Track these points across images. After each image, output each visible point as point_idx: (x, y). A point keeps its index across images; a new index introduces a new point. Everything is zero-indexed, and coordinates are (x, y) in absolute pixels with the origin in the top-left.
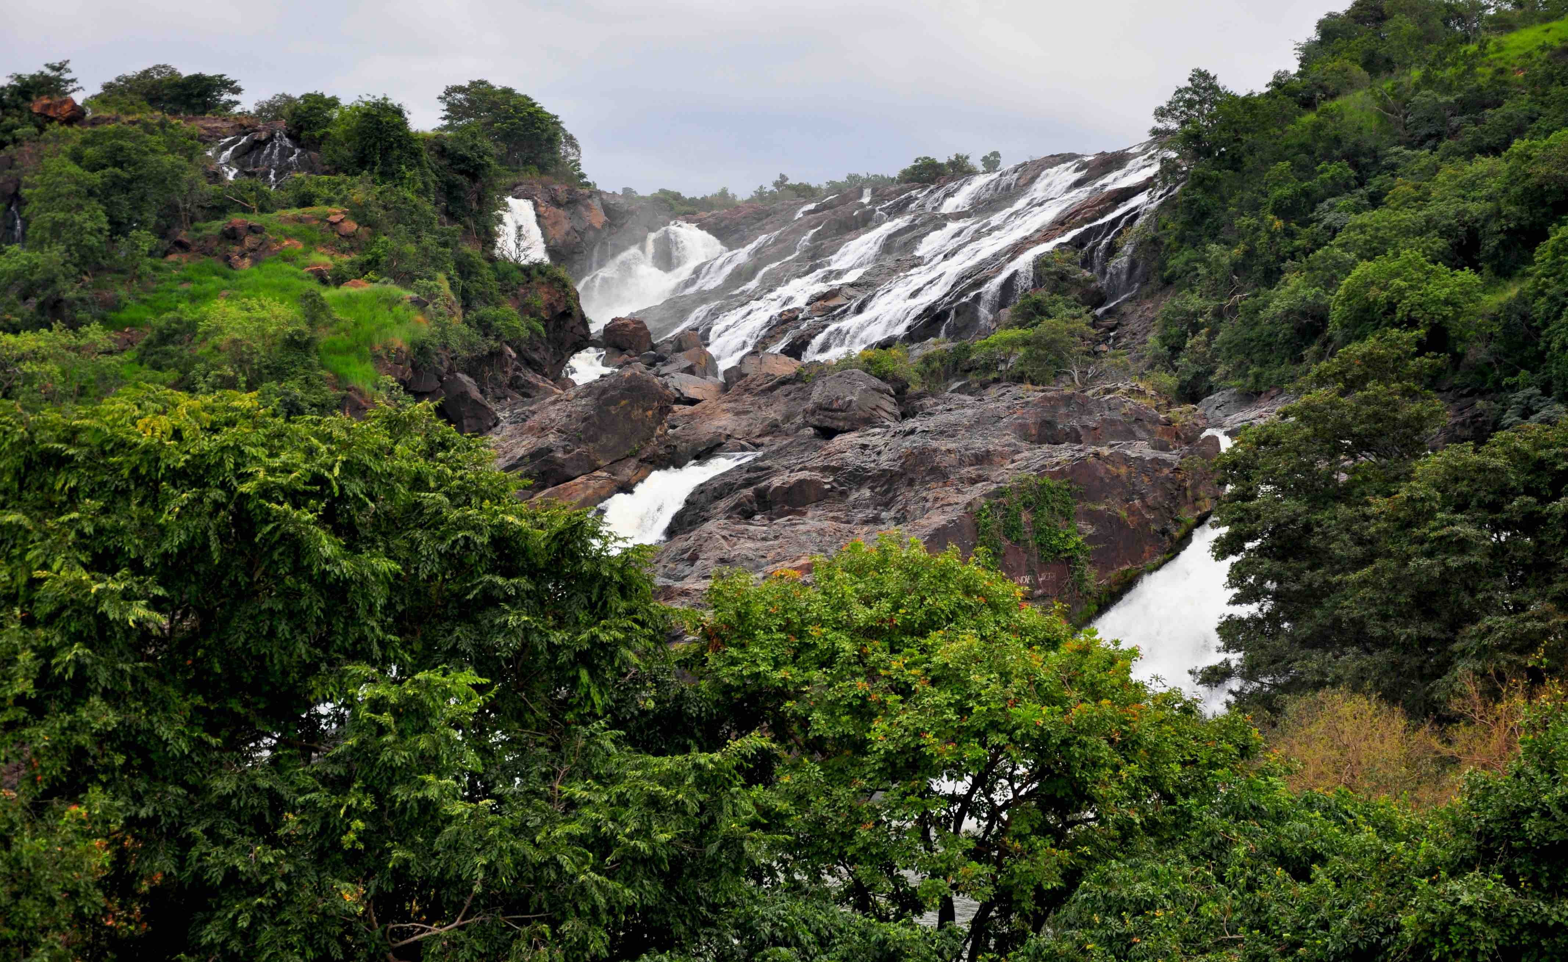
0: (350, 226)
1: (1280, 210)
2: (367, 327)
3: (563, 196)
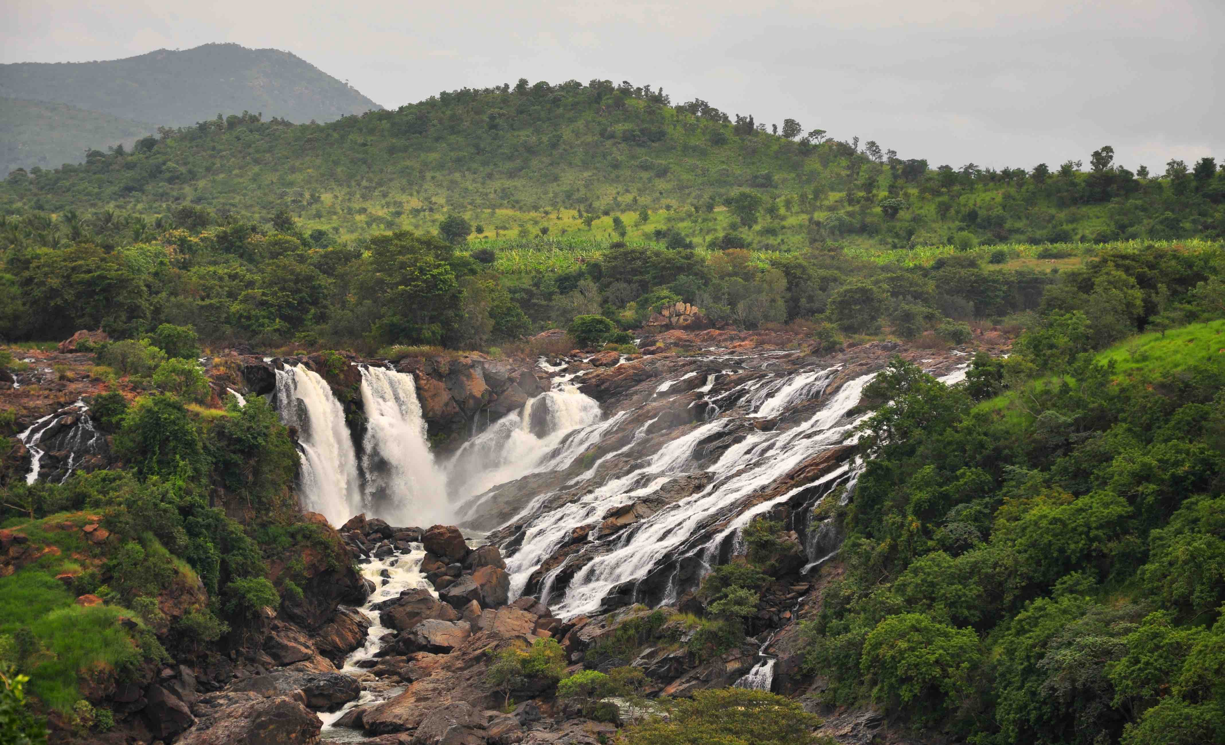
0: (103, 534)
1: (919, 512)
2: (78, 652)
3: (444, 368)
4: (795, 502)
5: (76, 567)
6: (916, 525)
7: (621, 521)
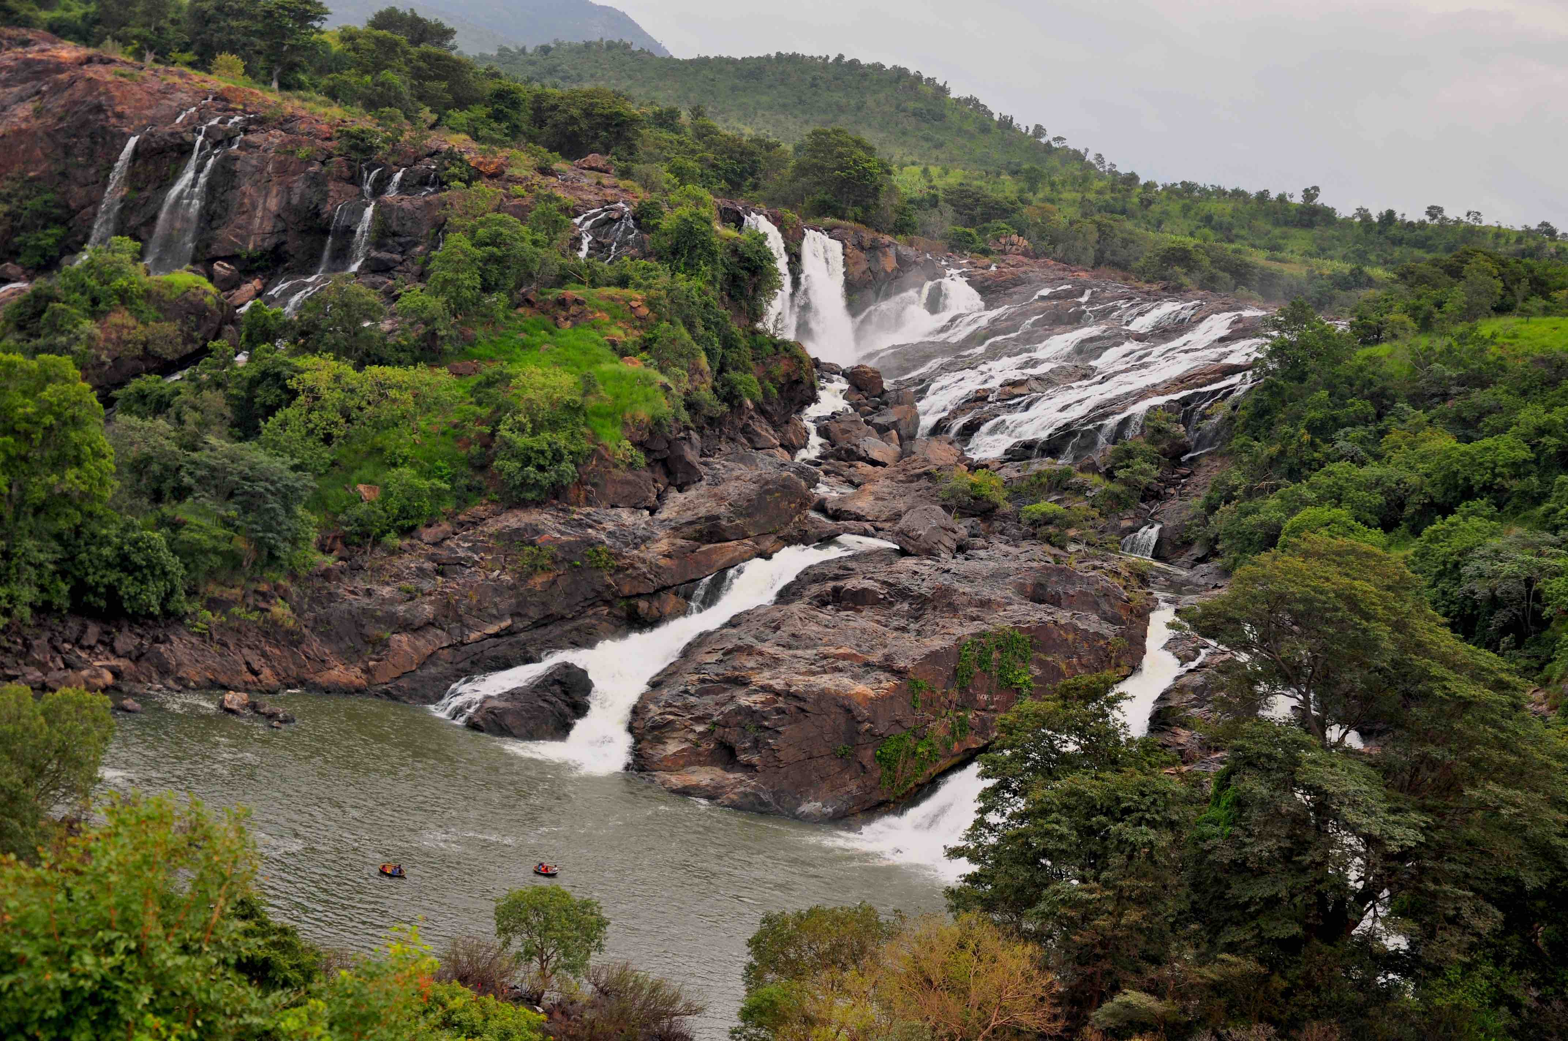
0: (644, 311)
1: (1312, 428)
2: (626, 401)
3: (867, 244)
4: (1185, 402)
5: (621, 333)
6: (1307, 437)
7: (1016, 391)
